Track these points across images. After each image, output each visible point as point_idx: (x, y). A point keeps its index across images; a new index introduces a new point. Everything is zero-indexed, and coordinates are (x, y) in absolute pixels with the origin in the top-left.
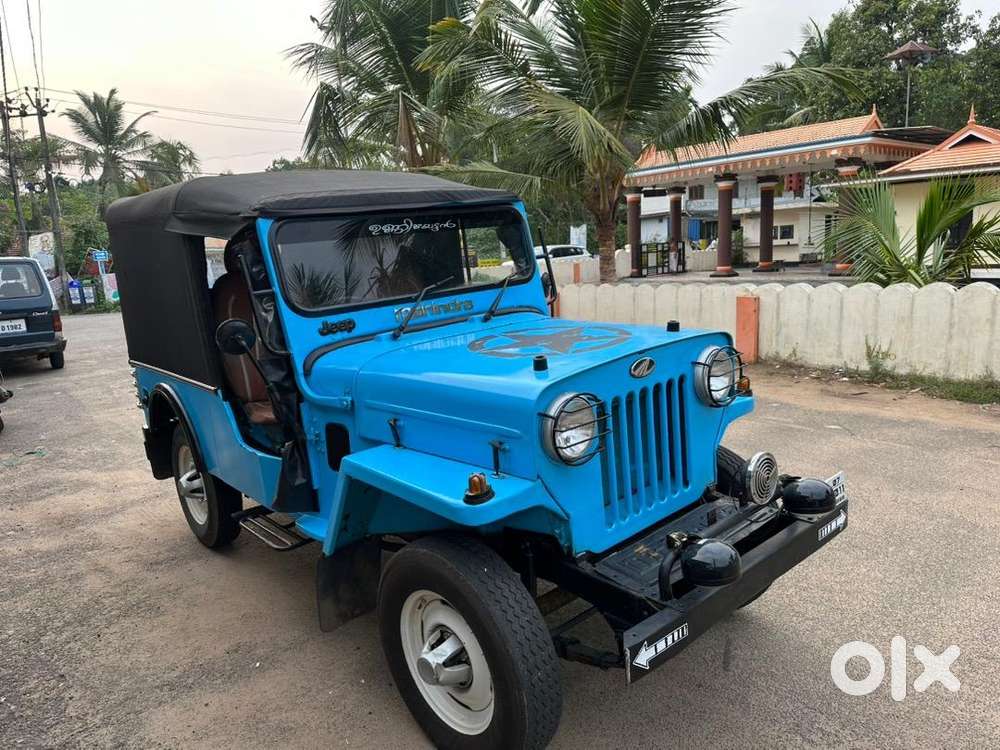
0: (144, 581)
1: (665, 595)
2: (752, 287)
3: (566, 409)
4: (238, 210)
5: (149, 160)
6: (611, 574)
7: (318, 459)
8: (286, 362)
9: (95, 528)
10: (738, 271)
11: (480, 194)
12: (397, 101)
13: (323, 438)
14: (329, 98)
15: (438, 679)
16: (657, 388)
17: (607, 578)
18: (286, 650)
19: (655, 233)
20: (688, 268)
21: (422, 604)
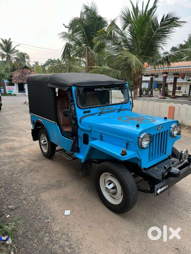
0: (33, 164)
1: (163, 178)
2: (173, 104)
3: (145, 137)
4: (68, 84)
5: (18, 57)
6: (150, 173)
7: (81, 141)
8: (76, 119)
9: (19, 151)
10: (166, 98)
11: (119, 82)
12: (86, 49)
13: (82, 137)
14: (68, 46)
15: (110, 192)
16: (162, 133)
17: (149, 174)
18: (69, 182)
19: (145, 86)
20: (153, 96)
21: (106, 175)
